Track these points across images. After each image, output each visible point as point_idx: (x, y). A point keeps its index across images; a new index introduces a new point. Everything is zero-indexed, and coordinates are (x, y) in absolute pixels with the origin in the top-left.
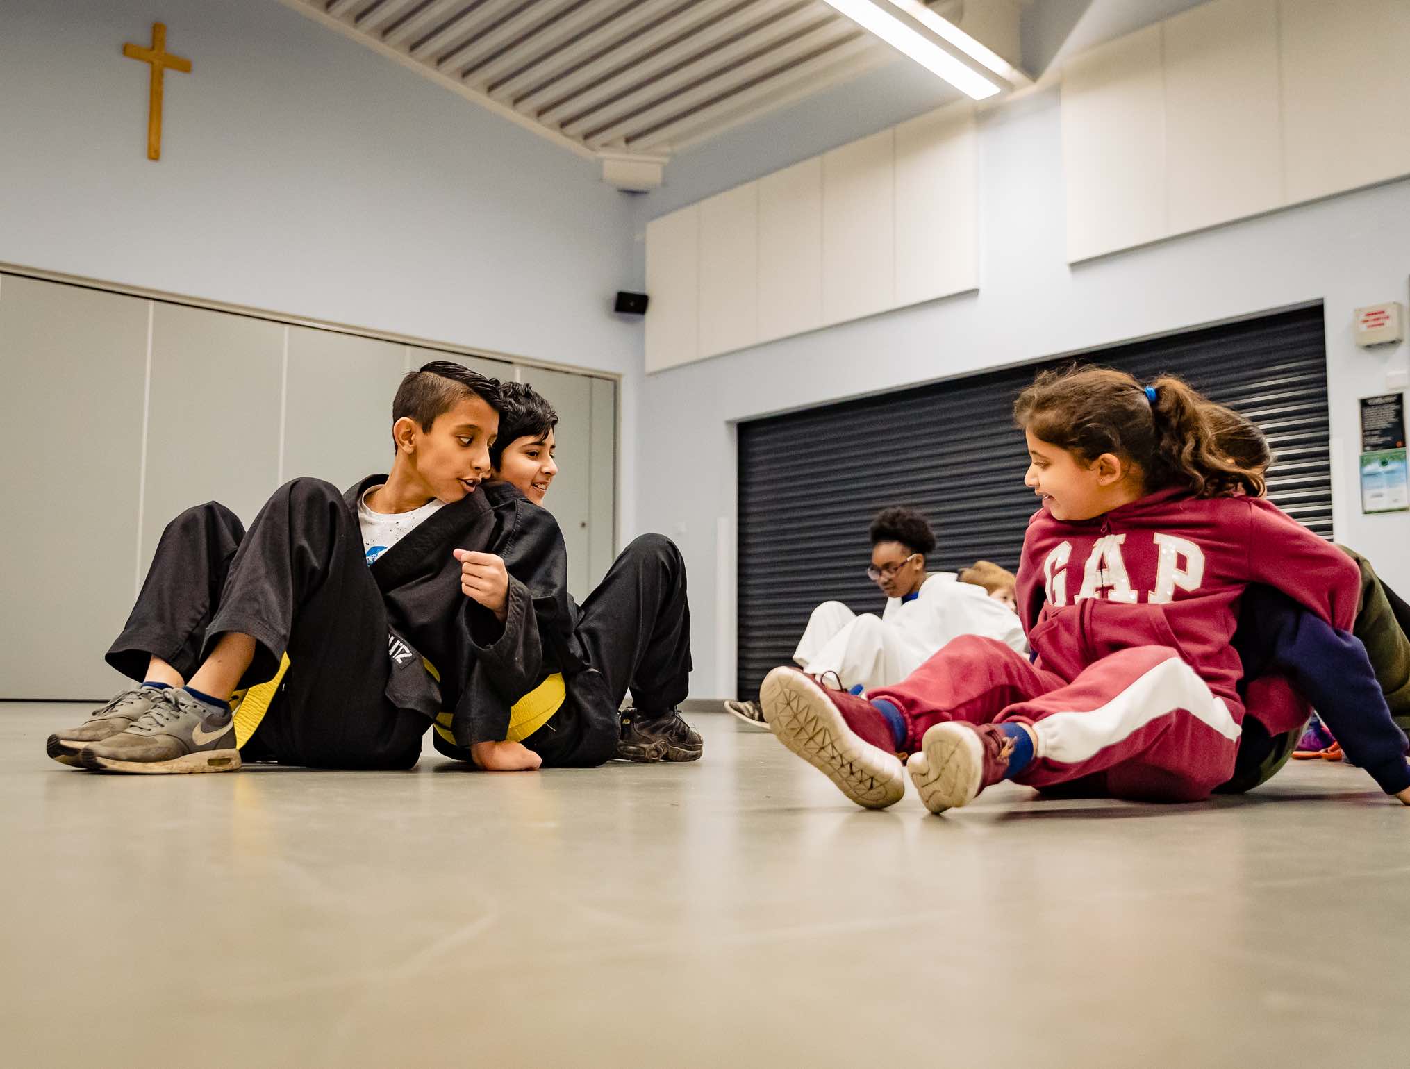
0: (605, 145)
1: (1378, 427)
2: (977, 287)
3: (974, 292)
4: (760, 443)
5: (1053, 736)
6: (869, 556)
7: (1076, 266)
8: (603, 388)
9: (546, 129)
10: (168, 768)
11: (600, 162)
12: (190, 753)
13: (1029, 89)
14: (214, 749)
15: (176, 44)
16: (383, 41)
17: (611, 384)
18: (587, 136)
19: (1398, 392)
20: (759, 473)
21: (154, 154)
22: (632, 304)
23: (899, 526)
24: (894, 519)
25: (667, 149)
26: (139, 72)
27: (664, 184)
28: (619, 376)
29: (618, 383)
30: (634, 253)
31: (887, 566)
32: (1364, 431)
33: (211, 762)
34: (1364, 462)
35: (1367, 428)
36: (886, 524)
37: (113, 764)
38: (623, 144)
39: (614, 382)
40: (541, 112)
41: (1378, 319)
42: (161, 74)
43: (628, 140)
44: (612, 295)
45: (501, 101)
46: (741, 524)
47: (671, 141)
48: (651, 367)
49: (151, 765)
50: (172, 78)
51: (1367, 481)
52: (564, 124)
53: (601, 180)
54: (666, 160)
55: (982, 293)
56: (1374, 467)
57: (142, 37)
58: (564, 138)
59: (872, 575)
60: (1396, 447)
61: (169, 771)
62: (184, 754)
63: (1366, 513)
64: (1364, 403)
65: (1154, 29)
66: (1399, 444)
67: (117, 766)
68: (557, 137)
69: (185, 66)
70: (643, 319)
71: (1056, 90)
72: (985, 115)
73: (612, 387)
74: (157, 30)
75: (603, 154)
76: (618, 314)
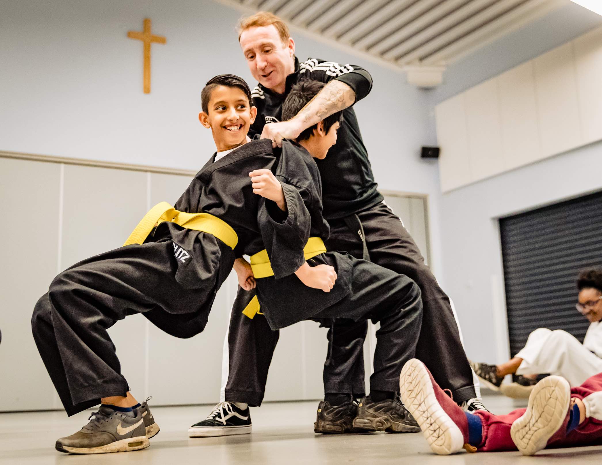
0: (407, 63)
4: (513, 230)
5: (594, 405)
6: (577, 295)
8: (417, 204)
10: (103, 450)
11: (406, 74)
12: (117, 440)
14: (132, 437)
15: (156, 30)
17: (421, 201)
18: (397, 58)
20: (513, 248)
21: (147, 90)
22: (430, 154)
23: (593, 279)
24: (590, 274)
25: (444, 63)
26: (137, 46)
27: (444, 83)
28: (427, 195)
29: (426, 200)
31: (588, 303)
33: (130, 445)
36: (585, 278)
37: (72, 449)
38: (418, 62)
39: (424, 200)
40: (369, 48)
42: (149, 47)
43: (422, 59)
44: (418, 148)
45: (345, 44)
46: (506, 279)
47: (446, 58)
48: (446, 187)
49: (94, 449)
50: (156, 48)
52: (383, 53)
53: (406, 83)
54: (444, 69)
57: (138, 27)
59: (580, 309)
61: (105, 452)
62: (114, 441)
67: (74, 450)
68: (379, 61)
69: (162, 40)
70: (438, 161)
73: (423, 202)
74: (147, 23)
75: (407, 69)
76: (424, 159)
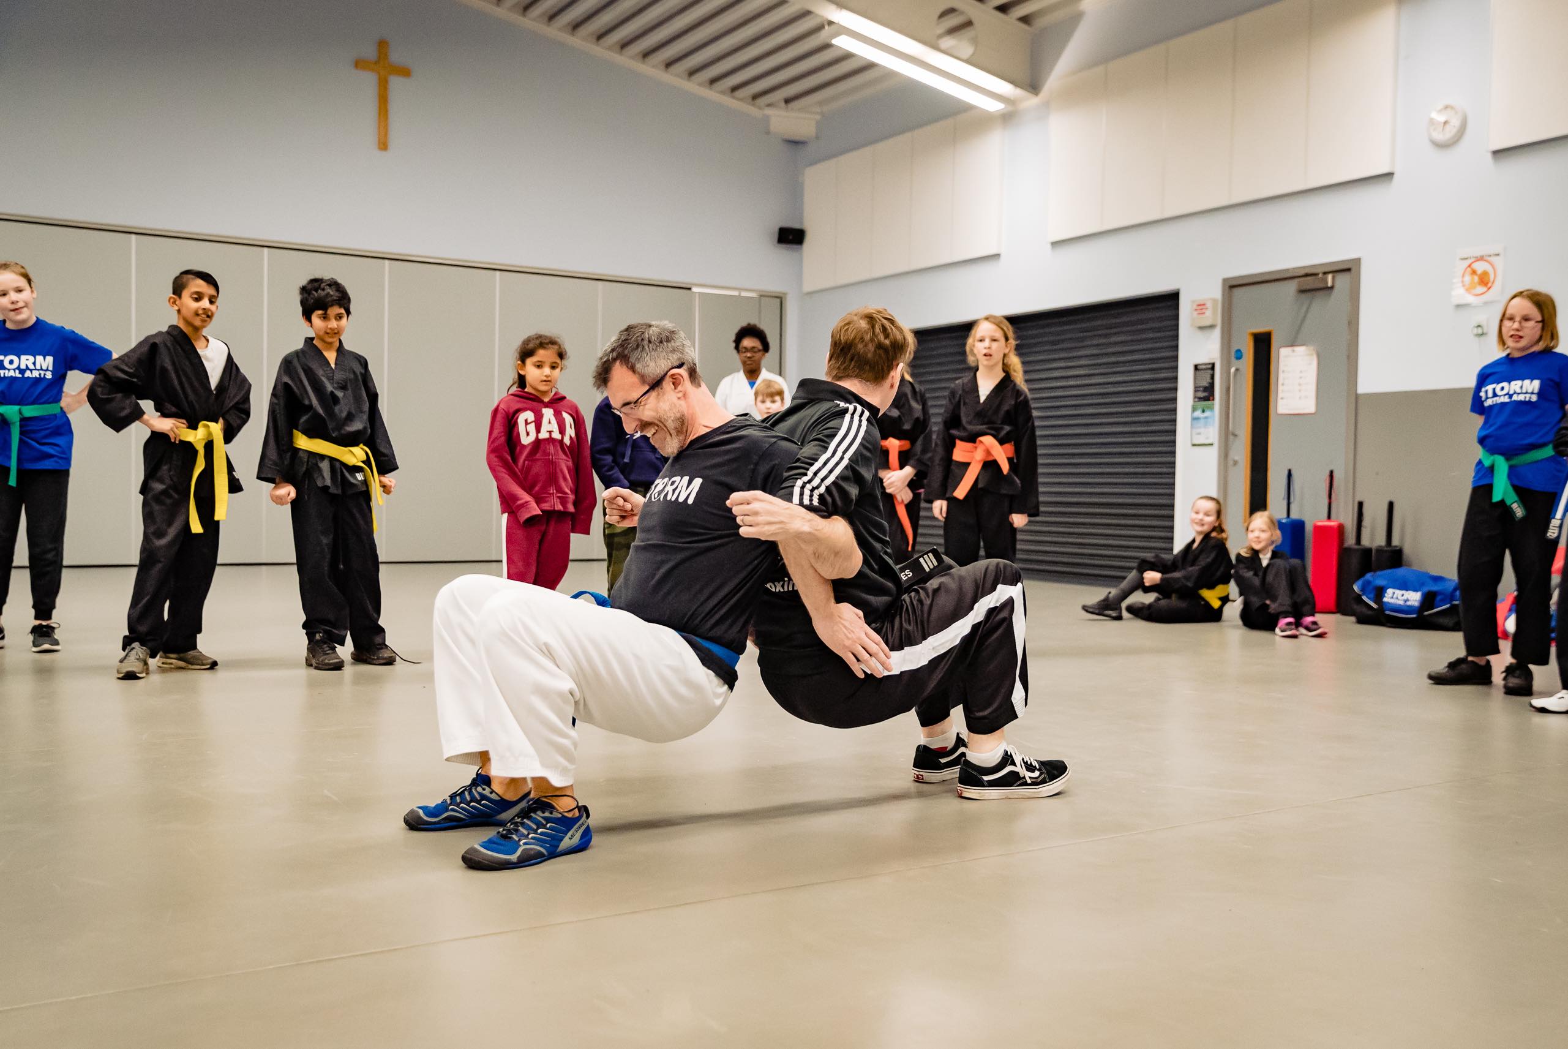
0: (769, 105)
1: (1201, 385)
2: (998, 253)
3: (996, 256)
7: (1055, 244)
8: (772, 305)
9: (718, 95)
11: (767, 118)
13: (1031, 101)
15: (396, 56)
16: (573, 35)
17: (778, 301)
18: (755, 97)
19: (1212, 361)
21: (383, 145)
22: (791, 237)
25: (818, 110)
26: (368, 80)
27: (817, 138)
28: (785, 294)
29: (783, 299)
30: (795, 193)
32: (1195, 387)
34: (1194, 409)
35: (1197, 385)
38: (783, 104)
39: (781, 299)
40: (712, 82)
41: (1202, 309)
42: (387, 82)
43: (787, 101)
44: (775, 229)
45: (678, 76)
47: (821, 103)
48: (808, 287)
50: (396, 83)
51: (1195, 421)
52: (733, 90)
53: (768, 133)
54: (818, 117)
55: (1002, 258)
56: (1198, 413)
57: (369, 52)
58: (734, 101)
60: (1209, 400)
63: (1194, 445)
64: (1196, 367)
65: (1100, 69)
66: (1211, 398)
68: (728, 101)
69: (405, 72)
70: (801, 249)
71: (1047, 105)
72: (1008, 118)
73: (779, 304)
74: (383, 46)
75: (769, 111)
76: (780, 245)
